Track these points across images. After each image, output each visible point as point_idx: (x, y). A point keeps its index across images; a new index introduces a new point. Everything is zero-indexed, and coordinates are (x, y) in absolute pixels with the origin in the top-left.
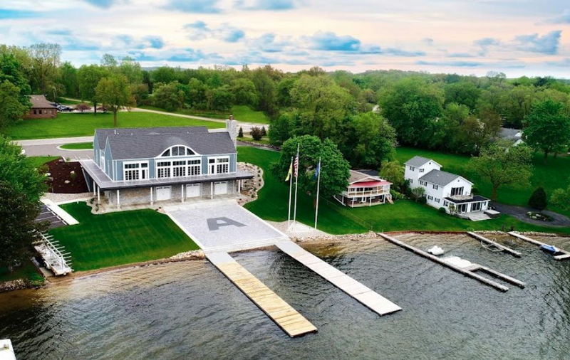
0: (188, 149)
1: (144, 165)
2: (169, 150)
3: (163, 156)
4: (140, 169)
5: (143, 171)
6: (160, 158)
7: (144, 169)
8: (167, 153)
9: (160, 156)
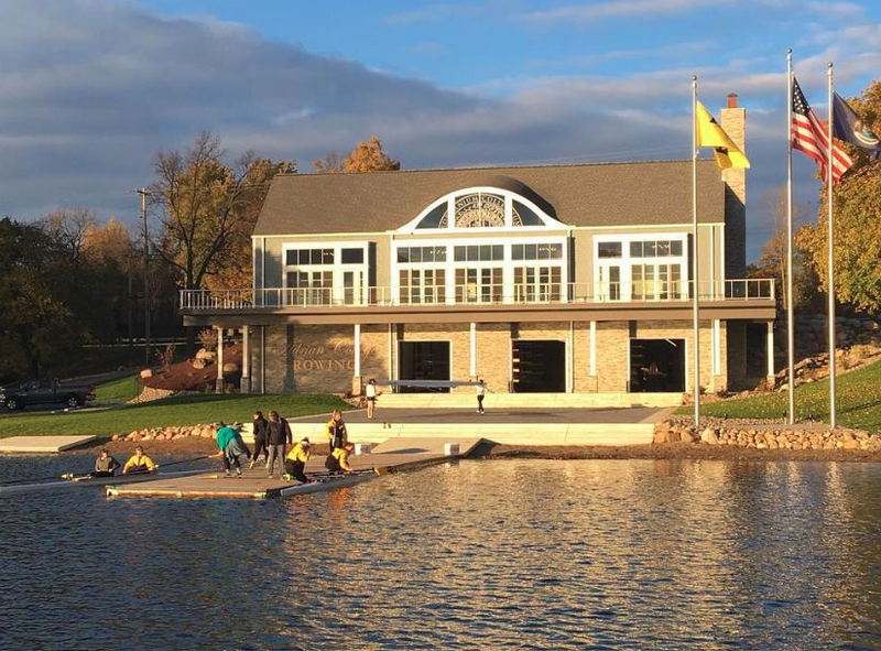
0: (516, 204)
1: (352, 256)
2: (444, 206)
3: (420, 226)
4: (338, 269)
5: (348, 277)
6: (410, 234)
7: (350, 267)
8: (436, 219)
9: (410, 227)
